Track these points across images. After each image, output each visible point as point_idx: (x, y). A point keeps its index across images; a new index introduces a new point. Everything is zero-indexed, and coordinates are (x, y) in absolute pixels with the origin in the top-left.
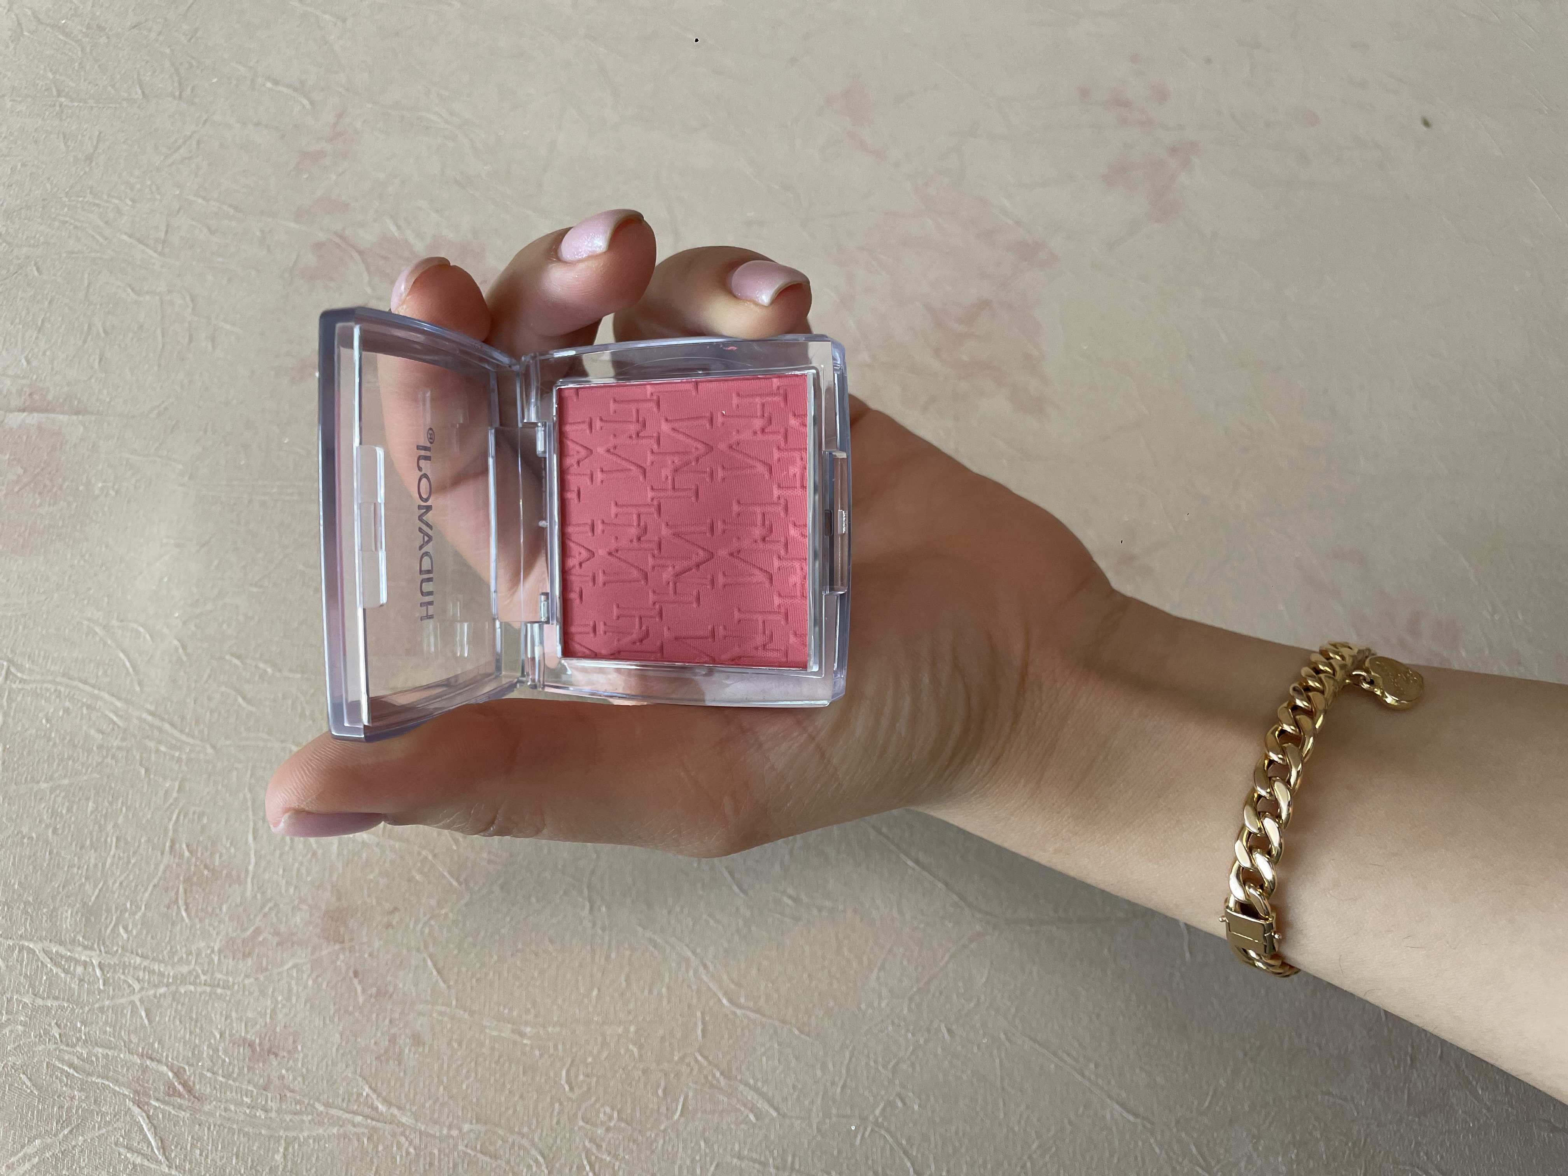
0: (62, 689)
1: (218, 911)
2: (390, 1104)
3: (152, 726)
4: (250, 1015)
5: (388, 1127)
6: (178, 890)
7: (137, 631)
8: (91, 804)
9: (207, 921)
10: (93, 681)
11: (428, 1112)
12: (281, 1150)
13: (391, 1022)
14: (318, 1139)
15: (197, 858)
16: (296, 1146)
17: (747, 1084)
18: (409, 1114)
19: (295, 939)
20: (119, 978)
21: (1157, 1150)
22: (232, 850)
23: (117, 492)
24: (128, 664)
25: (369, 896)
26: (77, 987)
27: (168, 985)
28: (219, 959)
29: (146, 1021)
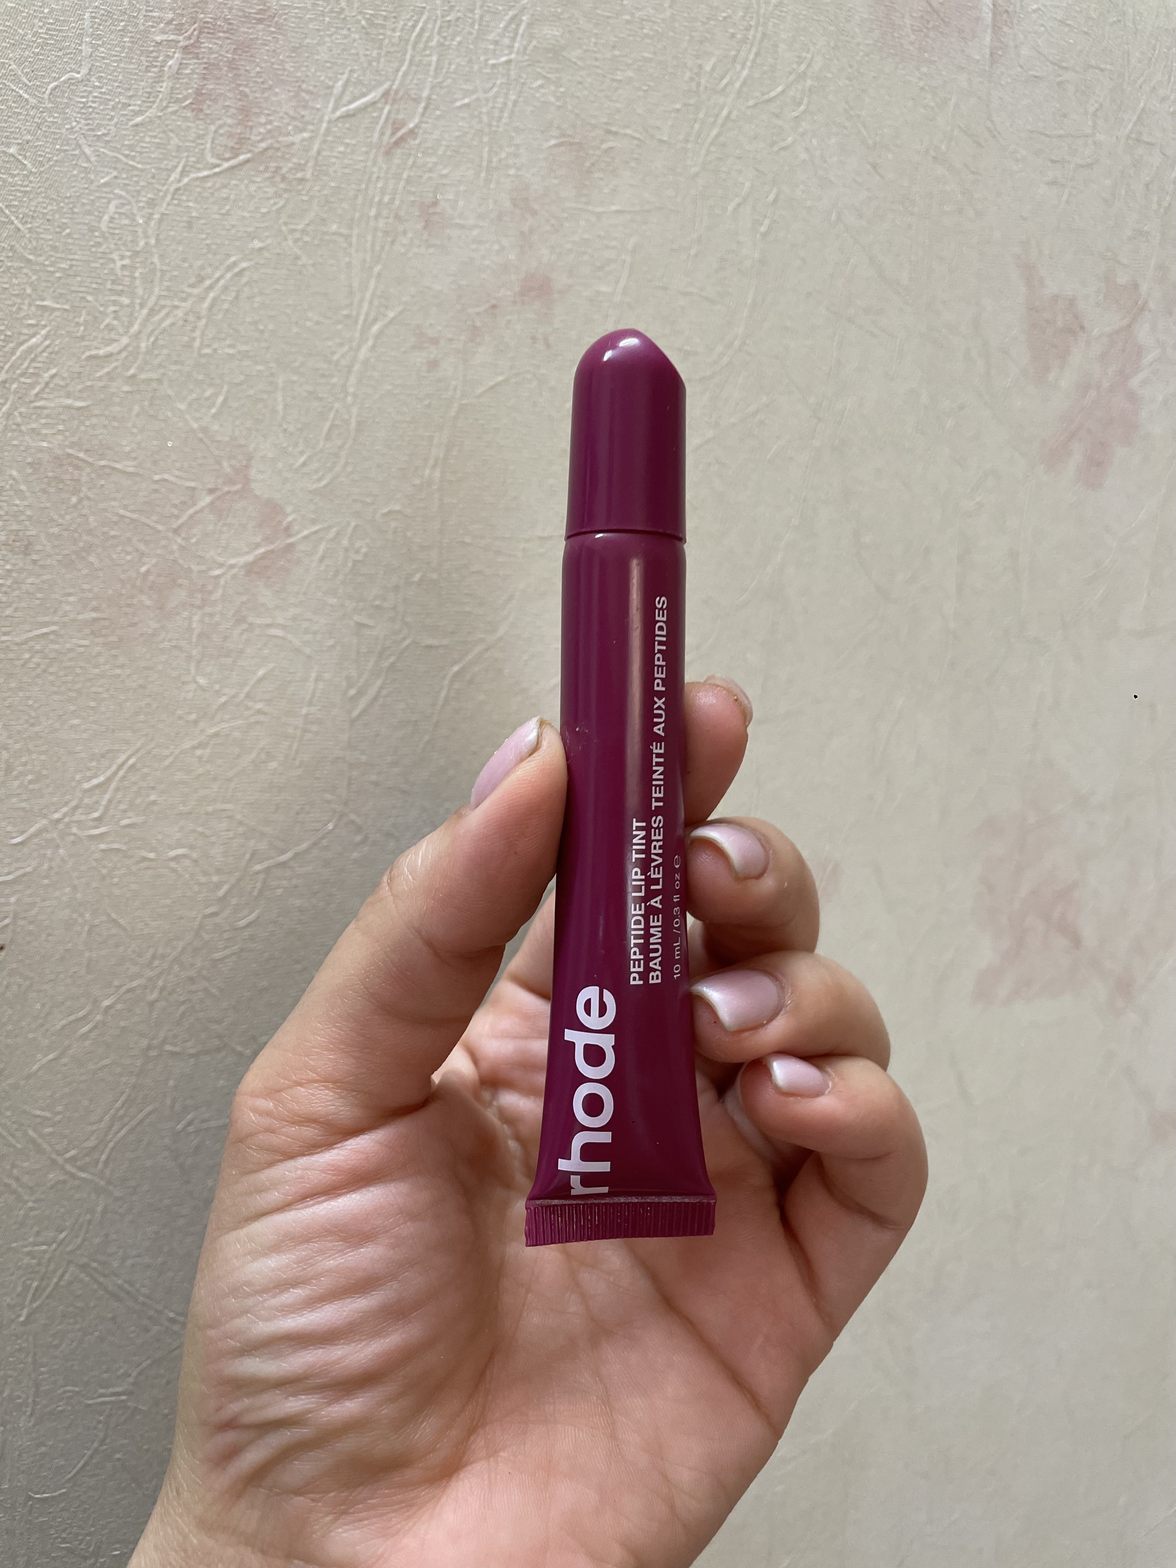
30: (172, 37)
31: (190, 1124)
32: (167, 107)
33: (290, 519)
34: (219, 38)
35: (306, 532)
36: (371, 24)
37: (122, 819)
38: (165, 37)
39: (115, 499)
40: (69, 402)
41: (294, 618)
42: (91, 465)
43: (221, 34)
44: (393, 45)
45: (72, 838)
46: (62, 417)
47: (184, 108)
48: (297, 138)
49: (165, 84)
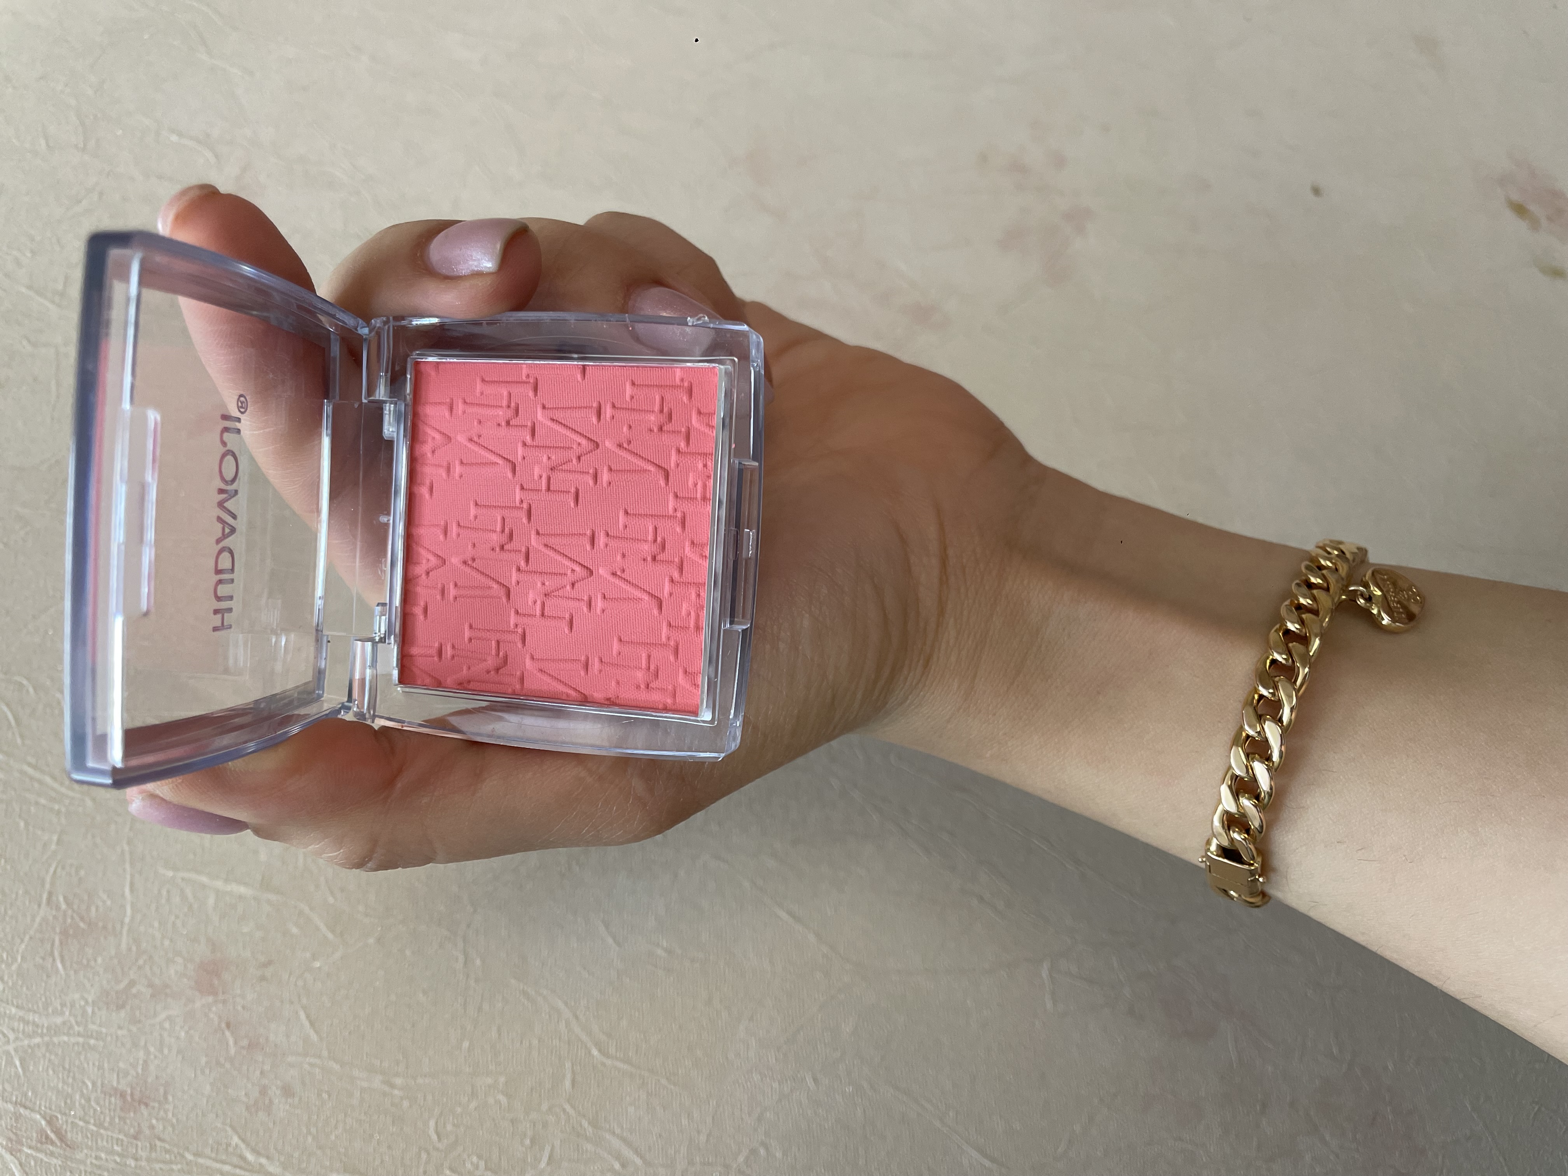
1: (93, 963)
2: (258, 1154)
3: (32, 778)
4: (121, 1065)
6: (54, 942)
7: (21, 684)
9: (82, 973)
13: (262, 1073)
15: (74, 911)
17: (614, 1133)
18: (277, 1164)
19: (169, 991)
22: (109, 902)
24: (10, 717)
25: (244, 949)
27: (42, 1035)
28: (93, 1012)
29: (20, 1071)
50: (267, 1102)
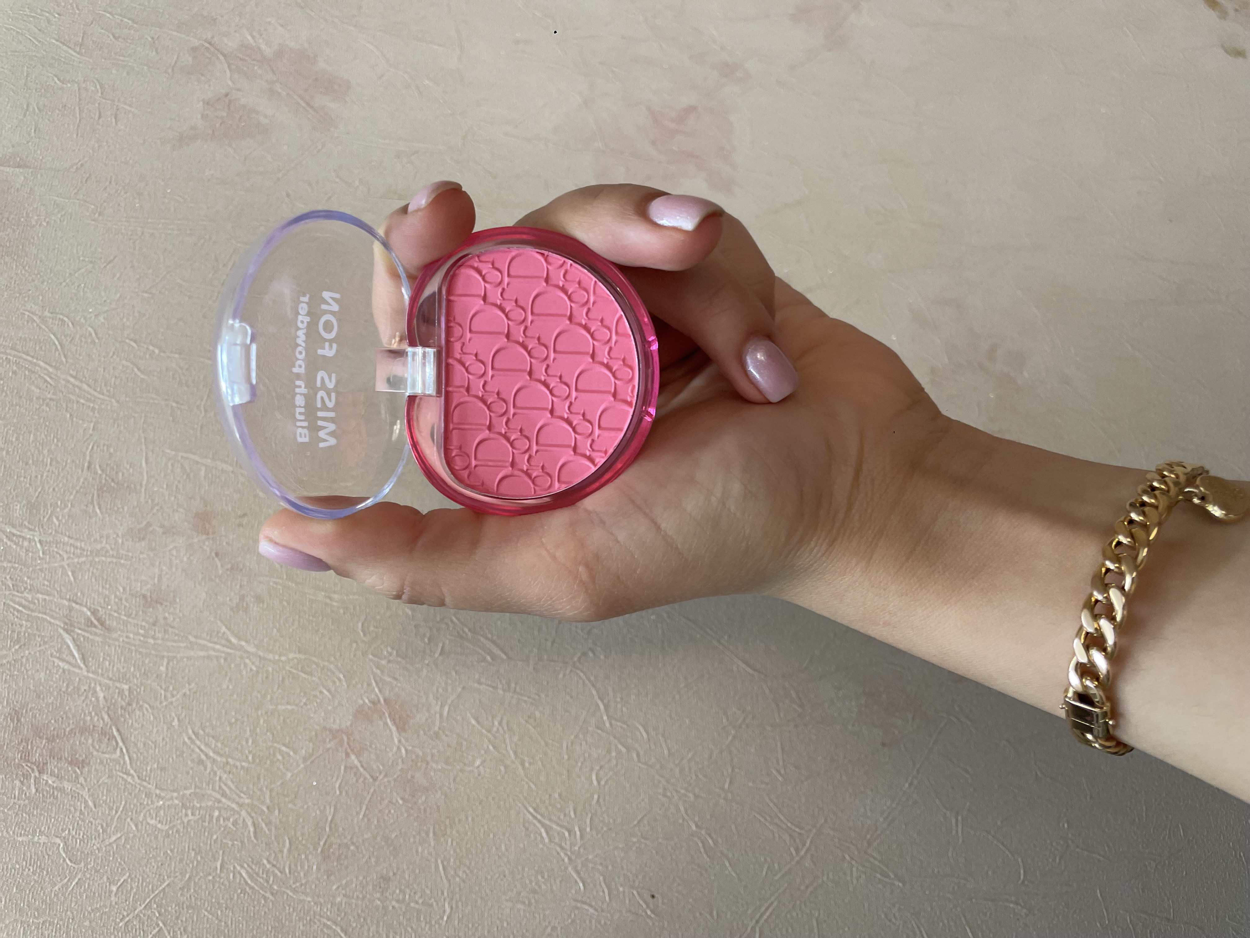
0: (11, 358)
1: (121, 510)
2: (239, 639)
3: (74, 385)
4: (143, 577)
5: (238, 653)
6: (93, 495)
7: (62, 320)
8: (32, 436)
9: (114, 517)
10: (32, 354)
11: (266, 645)
12: (165, 664)
13: (241, 586)
14: (189, 658)
15: (106, 475)
16: (175, 662)
17: (486, 638)
18: (252, 645)
19: (174, 530)
20: (53, 551)
21: (767, 692)
22: (131, 470)
23: (48, 223)
24: (57, 343)
25: (226, 505)
26: (24, 555)
27: (87, 556)
28: (122, 542)
29: (72, 579)
30: (32, 781)
31: (778, 771)
32: (82, 785)
33: (367, 701)
34: (32, 749)
35: (376, 690)
36: (18, 641)
37: (570, 816)
38: (33, 786)
39: (352, 821)
40: (285, 851)
41: (437, 699)
42: (328, 837)
43: (29, 747)
44: (32, 626)
45: (582, 850)
46: (296, 855)
47: (82, 773)
48: (101, 695)
49: (66, 786)
50: (245, 605)
